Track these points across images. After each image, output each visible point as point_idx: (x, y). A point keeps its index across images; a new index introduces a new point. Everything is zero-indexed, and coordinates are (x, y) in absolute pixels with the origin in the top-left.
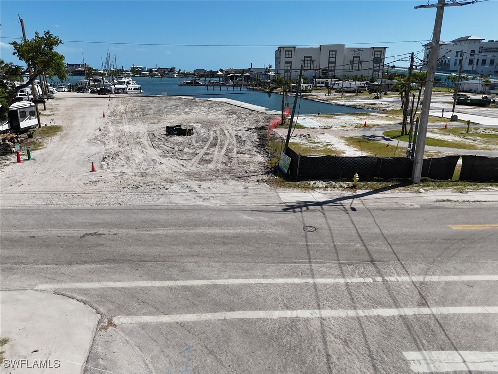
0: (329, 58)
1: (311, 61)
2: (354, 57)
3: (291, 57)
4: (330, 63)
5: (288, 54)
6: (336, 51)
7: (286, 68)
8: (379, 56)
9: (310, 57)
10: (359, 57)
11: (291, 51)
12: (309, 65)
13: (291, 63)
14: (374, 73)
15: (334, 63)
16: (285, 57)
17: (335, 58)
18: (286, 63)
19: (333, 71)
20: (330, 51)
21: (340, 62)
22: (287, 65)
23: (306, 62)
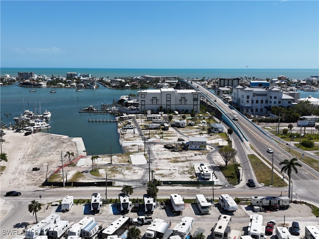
0: (167, 98)
1: (156, 100)
2: (182, 98)
3: (145, 98)
4: (167, 101)
5: (143, 96)
6: (170, 95)
7: (142, 104)
8: (196, 97)
9: (156, 98)
10: (185, 98)
11: (145, 94)
12: (155, 102)
13: (144, 101)
14: (194, 106)
15: (170, 101)
16: (141, 98)
17: (170, 98)
18: (141, 101)
19: (170, 105)
20: (167, 95)
21: (173, 102)
22: (142, 102)
23: (154, 100)
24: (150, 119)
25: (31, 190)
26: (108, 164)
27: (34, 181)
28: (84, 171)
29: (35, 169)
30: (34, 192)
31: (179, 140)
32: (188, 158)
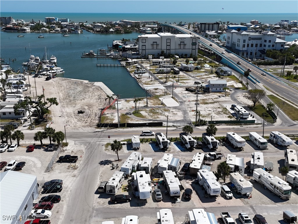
0: (167, 43)
1: (157, 44)
2: (181, 42)
3: (145, 43)
4: (167, 45)
5: (144, 41)
6: (170, 39)
7: (143, 49)
8: (195, 42)
9: (156, 42)
10: (184, 42)
11: (145, 39)
12: (156, 47)
13: (145, 45)
14: (193, 50)
15: (170, 45)
16: (142, 43)
17: (170, 43)
18: (142, 45)
19: (170, 50)
20: (167, 39)
21: (173, 47)
22: (143, 47)
23: (154, 45)
24: (156, 63)
25: (90, 131)
26: (144, 106)
27: (86, 123)
28: (127, 113)
29: (80, 112)
30: (94, 133)
31: (196, 83)
32: (215, 100)
